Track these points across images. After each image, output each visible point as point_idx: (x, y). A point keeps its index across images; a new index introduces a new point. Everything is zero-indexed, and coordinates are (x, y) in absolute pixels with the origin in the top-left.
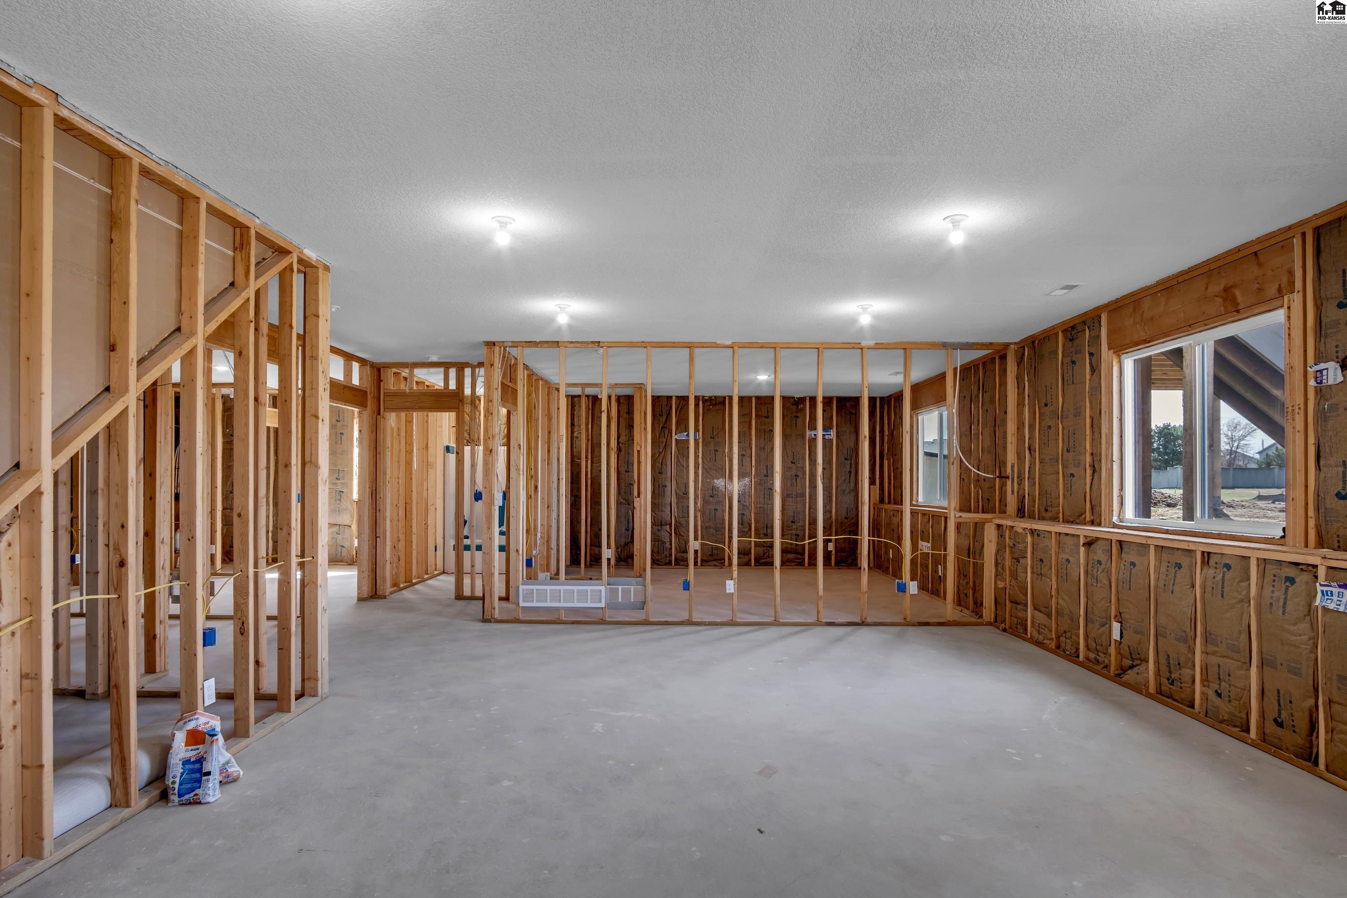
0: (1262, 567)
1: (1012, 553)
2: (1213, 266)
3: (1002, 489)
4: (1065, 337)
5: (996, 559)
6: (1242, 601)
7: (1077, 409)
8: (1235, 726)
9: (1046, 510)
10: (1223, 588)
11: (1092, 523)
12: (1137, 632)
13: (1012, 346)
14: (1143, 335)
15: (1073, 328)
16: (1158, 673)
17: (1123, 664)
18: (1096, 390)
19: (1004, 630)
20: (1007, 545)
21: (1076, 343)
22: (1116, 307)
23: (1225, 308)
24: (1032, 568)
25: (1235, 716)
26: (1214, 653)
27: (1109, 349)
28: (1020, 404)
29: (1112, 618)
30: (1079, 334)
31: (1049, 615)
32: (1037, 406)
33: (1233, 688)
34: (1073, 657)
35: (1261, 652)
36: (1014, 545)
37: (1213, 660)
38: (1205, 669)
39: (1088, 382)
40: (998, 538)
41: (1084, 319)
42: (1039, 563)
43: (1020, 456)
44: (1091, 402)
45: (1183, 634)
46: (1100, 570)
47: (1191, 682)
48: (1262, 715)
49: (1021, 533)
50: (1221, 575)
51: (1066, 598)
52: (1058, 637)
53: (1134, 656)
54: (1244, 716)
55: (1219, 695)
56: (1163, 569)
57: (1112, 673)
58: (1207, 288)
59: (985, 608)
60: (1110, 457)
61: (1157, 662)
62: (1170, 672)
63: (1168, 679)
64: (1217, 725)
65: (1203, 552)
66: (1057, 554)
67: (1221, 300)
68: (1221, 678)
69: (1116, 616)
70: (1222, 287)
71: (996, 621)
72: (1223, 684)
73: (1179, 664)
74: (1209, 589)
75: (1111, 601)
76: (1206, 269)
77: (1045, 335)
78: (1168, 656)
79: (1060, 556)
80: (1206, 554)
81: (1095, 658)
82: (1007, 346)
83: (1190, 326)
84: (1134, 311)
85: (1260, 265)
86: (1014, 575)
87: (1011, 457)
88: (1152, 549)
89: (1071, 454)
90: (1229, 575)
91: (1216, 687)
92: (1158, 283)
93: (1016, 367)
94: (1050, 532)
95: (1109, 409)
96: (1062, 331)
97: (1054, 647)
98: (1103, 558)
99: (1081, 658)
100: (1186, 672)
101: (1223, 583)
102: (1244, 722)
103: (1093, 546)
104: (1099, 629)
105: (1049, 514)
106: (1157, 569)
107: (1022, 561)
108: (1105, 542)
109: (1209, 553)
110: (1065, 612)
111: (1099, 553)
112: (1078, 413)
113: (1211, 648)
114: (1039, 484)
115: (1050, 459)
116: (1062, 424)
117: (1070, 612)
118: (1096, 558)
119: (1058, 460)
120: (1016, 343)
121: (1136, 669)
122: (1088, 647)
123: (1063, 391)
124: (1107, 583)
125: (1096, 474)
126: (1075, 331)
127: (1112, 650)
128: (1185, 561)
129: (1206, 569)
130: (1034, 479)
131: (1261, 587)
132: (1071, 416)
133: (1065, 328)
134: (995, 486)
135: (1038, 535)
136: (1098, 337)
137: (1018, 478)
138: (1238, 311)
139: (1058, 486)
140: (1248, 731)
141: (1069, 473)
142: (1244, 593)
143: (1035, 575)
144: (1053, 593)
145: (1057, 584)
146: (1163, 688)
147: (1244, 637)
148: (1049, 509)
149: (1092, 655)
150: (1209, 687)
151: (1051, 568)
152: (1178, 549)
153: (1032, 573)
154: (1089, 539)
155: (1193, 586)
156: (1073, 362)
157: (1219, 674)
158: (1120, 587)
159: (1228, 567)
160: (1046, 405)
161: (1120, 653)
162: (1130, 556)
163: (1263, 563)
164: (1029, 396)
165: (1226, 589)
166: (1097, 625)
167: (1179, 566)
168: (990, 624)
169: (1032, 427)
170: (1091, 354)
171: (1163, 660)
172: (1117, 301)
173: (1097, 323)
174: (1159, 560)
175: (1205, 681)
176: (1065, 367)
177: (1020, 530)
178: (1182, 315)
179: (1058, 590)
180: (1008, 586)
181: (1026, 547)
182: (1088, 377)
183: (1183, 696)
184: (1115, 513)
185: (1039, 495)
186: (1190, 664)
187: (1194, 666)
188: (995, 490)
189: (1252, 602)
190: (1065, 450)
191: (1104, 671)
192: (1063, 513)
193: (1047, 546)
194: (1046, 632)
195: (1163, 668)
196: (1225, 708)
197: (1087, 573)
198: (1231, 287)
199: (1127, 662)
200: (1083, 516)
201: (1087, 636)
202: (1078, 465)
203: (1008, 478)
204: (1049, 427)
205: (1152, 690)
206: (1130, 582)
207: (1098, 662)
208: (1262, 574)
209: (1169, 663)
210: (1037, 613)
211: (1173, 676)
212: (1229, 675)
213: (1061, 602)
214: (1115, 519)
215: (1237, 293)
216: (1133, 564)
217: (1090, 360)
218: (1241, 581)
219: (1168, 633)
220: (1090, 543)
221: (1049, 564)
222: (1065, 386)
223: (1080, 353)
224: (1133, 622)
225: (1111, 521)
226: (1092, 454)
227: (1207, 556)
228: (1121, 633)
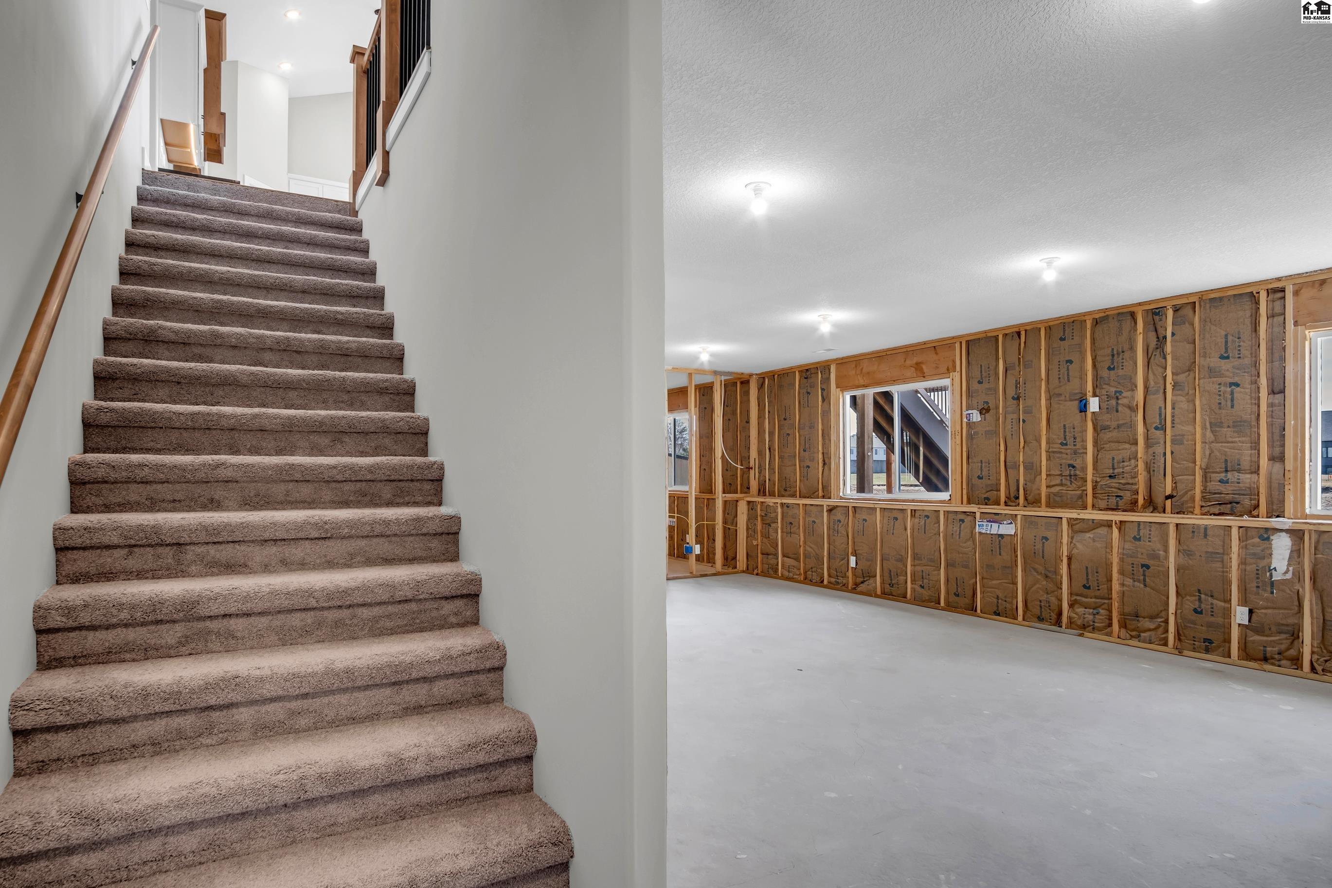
0: (946, 515)
1: (762, 520)
2: (909, 349)
3: (743, 476)
4: (801, 377)
5: (747, 525)
6: (935, 534)
7: (811, 423)
8: (932, 602)
9: (786, 490)
10: (925, 528)
11: (823, 497)
12: (868, 560)
13: (754, 376)
14: (862, 382)
15: (807, 370)
16: (883, 582)
17: (857, 581)
18: (826, 413)
19: (757, 574)
20: (759, 515)
21: (810, 381)
22: (843, 362)
23: (916, 374)
24: (782, 529)
25: (932, 596)
26: (919, 565)
27: (837, 387)
28: (761, 417)
29: (850, 553)
30: (812, 375)
31: (797, 559)
32: (776, 420)
33: (931, 582)
34: (820, 583)
35: (946, 560)
36: (766, 515)
37: (919, 568)
38: (913, 574)
39: (820, 407)
40: (748, 510)
41: (818, 366)
42: (789, 526)
43: (761, 453)
44: (822, 420)
45: (900, 557)
46: (840, 526)
47: (904, 583)
48: (947, 592)
49: (773, 506)
50: (924, 522)
51: (813, 546)
52: (805, 573)
53: (865, 575)
54: (937, 596)
55: (922, 587)
56: (886, 521)
57: (850, 588)
58: (905, 361)
59: (739, 561)
60: (838, 455)
61: (882, 576)
62: (891, 580)
63: (890, 585)
64: (921, 604)
65: (912, 510)
66: (804, 519)
67: (914, 369)
68: (924, 577)
69: (852, 553)
70: (915, 362)
71: (748, 569)
72: (925, 581)
73: (897, 575)
74: (916, 530)
75: (848, 544)
76: (905, 350)
77: (784, 372)
78: (890, 571)
79: (807, 519)
80: (913, 511)
81: (835, 581)
82: (751, 375)
83: (894, 381)
84: (856, 367)
85: (936, 353)
86: (766, 536)
87: (754, 454)
88: (878, 510)
89: (807, 453)
90: (928, 521)
91: (921, 583)
92: (873, 353)
93: (757, 391)
94: (799, 504)
95: (837, 425)
96: (799, 371)
97: (802, 579)
98: (842, 518)
99: (825, 582)
100: (902, 578)
101: (925, 526)
102: (937, 599)
103: (834, 511)
104: (840, 562)
105: (788, 493)
106: (882, 522)
107: (773, 525)
108: (842, 508)
109: (915, 510)
110: (812, 555)
111: (838, 515)
112: (812, 427)
113: (917, 562)
114: (778, 473)
115: (789, 456)
116: (799, 433)
117: (817, 554)
118: (836, 519)
119: (795, 456)
120: (756, 374)
121: (866, 583)
122: (830, 576)
123: (800, 411)
124: (845, 533)
125: (826, 466)
126: (809, 373)
127: (850, 574)
128: (899, 515)
129: (913, 519)
130: (774, 469)
131: (946, 526)
132: (807, 428)
133: (800, 369)
134: (737, 474)
135: (788, 507)
136: (829, 379)
137: (758, 468)
138: (924, 377)
139: (795, 474)
140: (939, 603)
141: (805, 466)
142: (937, 529)
143: (785, 534)
144: (802, 543)
145: (805, 538)
146: (886, 590)
147: (937, 554)
148: (788, 489)
149: (833, 580)
150: (915, 584)
151: (799, 528)
152: (895, 509)
153: (782, 532)
154: (831, 507)
155: (906, 529)
156: (808, 393)
157: (923, 576)
158: (856, 535)
159: (927, 517)
160: (785, 419)
161: (855, 575)
162: (862, 515)
163: (947, 513)
164: (769, 412)
165: (927, 528)
166: (838, 560)
167: (896, 519)
168: (743, 572)
169: (771, 434)
170: (823, 389)
171: (886, 574)
172: (843, 358)
173: (827, 371)
174: (883, 517)
175: (913, 582)
176: (801, 395)
177: (771, 504)
178: (889, 374)
179: (805, 542)
180: (760, 544)
181: (777, 516)
182: (820, 403)
183: (899, 592)
184: (841, 490)
185: (778, 480)
186: (904, 573)
187: (906, 574)
188: (737, 477)
189: (941, 534)
190: (802, 450)
191: (844, 588)
192: (800, 492)
193: (796, 514)
194: (795, 570)
195: (887, 578)
196: (925, 593)
197: (829, 528)
198: (920, 363)
199: (860, 580)
200: (817, 493)
201: (829, 568)
202: (812, 460)
203: (752, 468)
204: (788, 434)
205: (879, 592)
206: (863, 531)
207: (838, 583)
208: (946, 519)
209: (891, 575)
210: (785, 559)
211: (893, 582)
212: (929, 575)
213: (808, 549)
214: (841, 494)
215: (924, 367)
216: (865, 520)
217: (822, 393)
218: (934, 524)
219: (890, 557)
220: (831, 510)
221: (797, 525)
222: (802, 408)
223: (814, 387)
224: (865, 554)
225: (838, 495)
226: (823, 453)
227: (914, 512)
228: (856, 563)
